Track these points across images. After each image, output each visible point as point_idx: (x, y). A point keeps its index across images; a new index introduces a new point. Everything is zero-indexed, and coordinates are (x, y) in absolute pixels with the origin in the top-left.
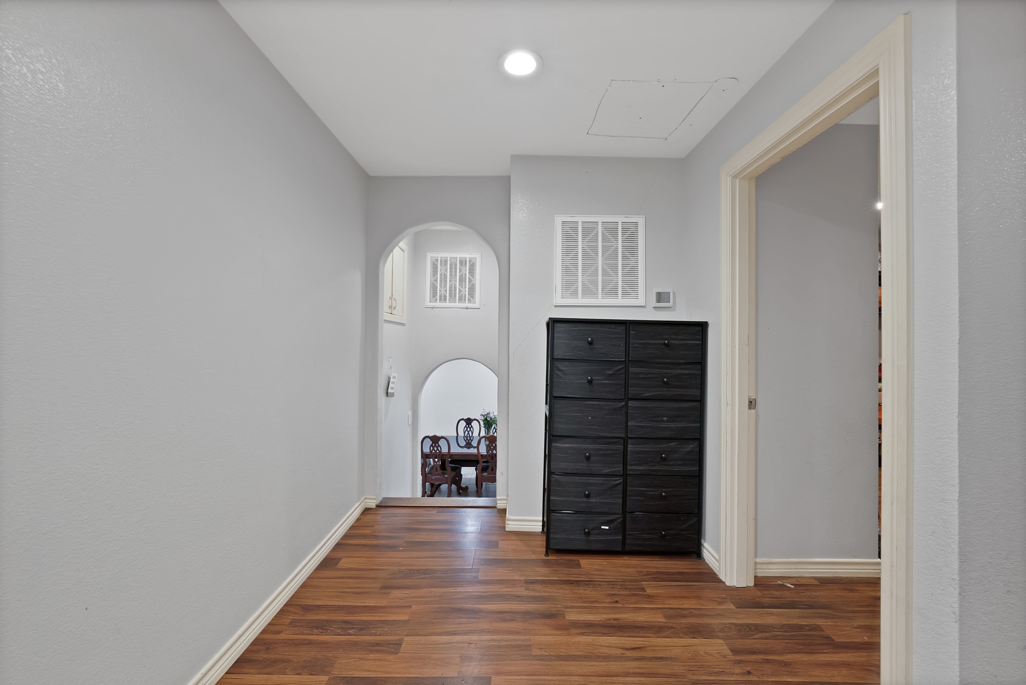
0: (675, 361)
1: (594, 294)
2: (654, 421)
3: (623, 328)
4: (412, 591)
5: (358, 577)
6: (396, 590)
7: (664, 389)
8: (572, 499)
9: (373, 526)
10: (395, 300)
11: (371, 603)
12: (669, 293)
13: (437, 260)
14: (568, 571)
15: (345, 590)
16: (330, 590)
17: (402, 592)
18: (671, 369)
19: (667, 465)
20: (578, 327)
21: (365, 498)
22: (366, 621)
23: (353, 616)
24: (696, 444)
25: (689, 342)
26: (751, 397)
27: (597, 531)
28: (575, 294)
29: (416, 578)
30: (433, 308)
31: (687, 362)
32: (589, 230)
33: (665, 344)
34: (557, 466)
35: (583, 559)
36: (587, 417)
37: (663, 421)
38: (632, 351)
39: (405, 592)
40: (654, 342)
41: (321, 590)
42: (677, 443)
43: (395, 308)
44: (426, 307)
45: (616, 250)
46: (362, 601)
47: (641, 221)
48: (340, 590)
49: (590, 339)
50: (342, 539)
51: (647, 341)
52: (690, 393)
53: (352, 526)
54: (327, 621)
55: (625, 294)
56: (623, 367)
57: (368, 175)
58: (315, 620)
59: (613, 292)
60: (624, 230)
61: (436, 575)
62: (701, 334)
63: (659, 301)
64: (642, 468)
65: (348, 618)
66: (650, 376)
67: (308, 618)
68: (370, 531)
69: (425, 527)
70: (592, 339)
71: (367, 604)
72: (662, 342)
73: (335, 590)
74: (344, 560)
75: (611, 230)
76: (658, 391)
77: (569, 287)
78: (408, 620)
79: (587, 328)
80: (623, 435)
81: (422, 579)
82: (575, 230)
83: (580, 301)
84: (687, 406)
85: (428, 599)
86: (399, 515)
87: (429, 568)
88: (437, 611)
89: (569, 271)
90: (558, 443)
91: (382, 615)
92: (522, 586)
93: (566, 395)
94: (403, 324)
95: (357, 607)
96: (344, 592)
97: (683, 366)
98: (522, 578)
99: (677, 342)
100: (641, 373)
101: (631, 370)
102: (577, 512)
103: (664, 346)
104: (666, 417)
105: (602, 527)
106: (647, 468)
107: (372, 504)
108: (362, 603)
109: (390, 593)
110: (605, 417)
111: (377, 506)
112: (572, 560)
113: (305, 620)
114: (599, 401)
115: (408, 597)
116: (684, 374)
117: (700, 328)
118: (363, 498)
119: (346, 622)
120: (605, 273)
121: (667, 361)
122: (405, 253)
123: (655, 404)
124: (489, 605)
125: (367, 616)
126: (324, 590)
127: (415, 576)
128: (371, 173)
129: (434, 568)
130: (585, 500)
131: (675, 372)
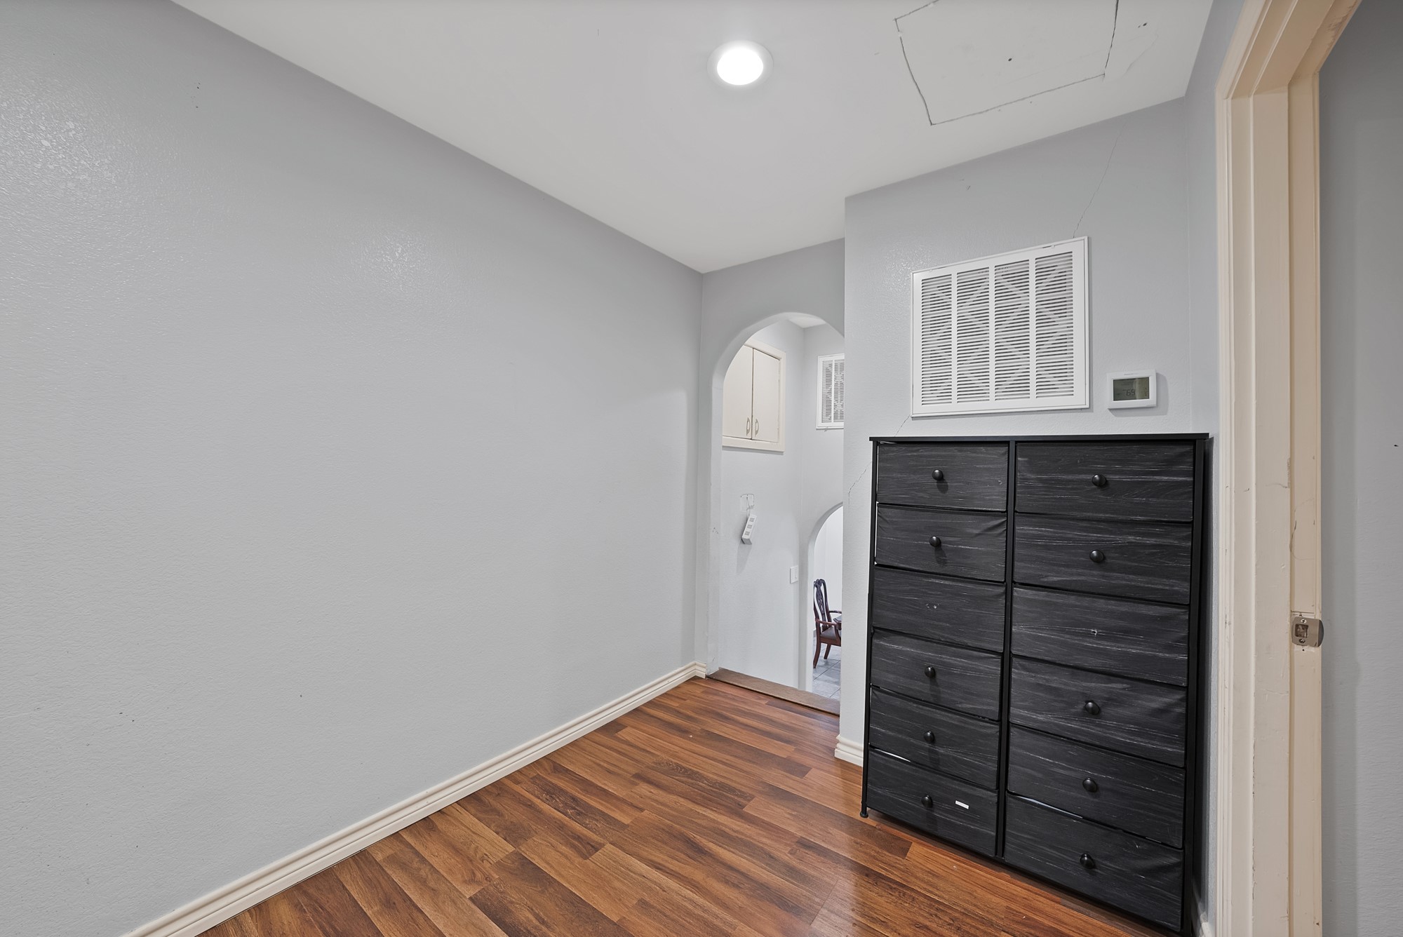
0: (1121, 517)
1: (981, 394)
2: (1068, 633)
3: (1004, 449)
4: (661, 792)
5: (624, 754)
6: (646, 784)
7: (1095, 572)
8: (904, 737)
9: (685, 700)
10: (757, 421)
11: (611, 787)
12: (1147, 379)
13: (831, 365)
14: (878, 852)
15: (602, 763)
16: (589, 758)
17: (649, 789)
18: (1111, 533)
19: (1099, 725)
20: (918, 451)
21: (695, 664)
22: (591, 807)
23: (584, 795)
24: (1178, 697)
25: (1157, 478)
26: (1304, 615)
27: (946, 806)
28: (946, 396)
29: (677, 778)
30: (826, 430)
31: (1151, 521)
32: (971, 285)
33: (1095, 483)
34: (882, 677)
35: (918, 843)
36: (931, 605)
37: (1090, 635)
38: (1021, 493)
39: (652, 791)
40: (1070, 477)
41: (583, 754)
42: (1125, 685)
43: (757, 432)
44: (817, 429)
45: (1026, 311)
46: (606, 782)
47: (1078, 248)
48: (598, 761)
49: (937, 471)
50: (645, 705)
51: (1054, 476)
52: (1160, 587)
53: (666, 693)
54: (561, 790)
55: (1044, 388)
56: (1003, 522)
57: (699, 273)
58: (553, 784)
59: (1021, 387)
60: (1042, 273)
61: (701, 784)
62: (1191, 460)
63: (1118, 396)
64: (1041, 718)
65: (580, 796)
66: (1060, 543)
67: (549, 779)
68: (677, 705)
69: (738, 718)
70: (941, 472)
71: (606, 788)
72: (1089, 477)
73: (594, 759)
74: (628, 729)
75: (1017, 277)
76: (1079, 575)
77: (936, 385)
78: (628, 825)
79: (933, 453)
80: (1000, 648)
81: (682, 782)
82: (946, 289)
83: (954, 407)
84: (1151, 613)
85: (667, 810)
86: (723, 694)
87: (700, 771)
88: (663, 830)
89: (935, 359)
90: (884, 641)
91: (609, 806)
92: (789, 845)
93: (896, 564)
94: (781, 453)
95: (597, 787)
96: (599, 765)
97: (1143, 529)
98: (799, 834)
99: (1126, 478)
100: (1039, 537)
101: (1019, 529)
102: (914, 763)
103: (1095, 487)
104: (1098, 629)
105: (957, 803)
106: (1052, 720)
107: (702, 673)
108: (605, 784)
109: (637, 784)
110: (965, 610)
111: (707, 676)
112: (899, 839)
113: (546, 780)
114: (953, 581)
115: (650, 798)
116: (1145, 546)
117: (1188, 448)
118: (693, 663)
119: (574, 799)
120: (1001, 353)
121: (1101, 515)
122: (781, 360)
123: (1072, 600)
124: (725, 851)
125: (596, 801)
126: (586, 755)
127: (677, 776)
128: (703, 268)
129: (705, 773)
130: (927, 745)
131: (1120, 539)
